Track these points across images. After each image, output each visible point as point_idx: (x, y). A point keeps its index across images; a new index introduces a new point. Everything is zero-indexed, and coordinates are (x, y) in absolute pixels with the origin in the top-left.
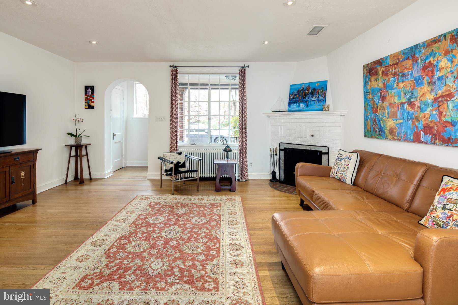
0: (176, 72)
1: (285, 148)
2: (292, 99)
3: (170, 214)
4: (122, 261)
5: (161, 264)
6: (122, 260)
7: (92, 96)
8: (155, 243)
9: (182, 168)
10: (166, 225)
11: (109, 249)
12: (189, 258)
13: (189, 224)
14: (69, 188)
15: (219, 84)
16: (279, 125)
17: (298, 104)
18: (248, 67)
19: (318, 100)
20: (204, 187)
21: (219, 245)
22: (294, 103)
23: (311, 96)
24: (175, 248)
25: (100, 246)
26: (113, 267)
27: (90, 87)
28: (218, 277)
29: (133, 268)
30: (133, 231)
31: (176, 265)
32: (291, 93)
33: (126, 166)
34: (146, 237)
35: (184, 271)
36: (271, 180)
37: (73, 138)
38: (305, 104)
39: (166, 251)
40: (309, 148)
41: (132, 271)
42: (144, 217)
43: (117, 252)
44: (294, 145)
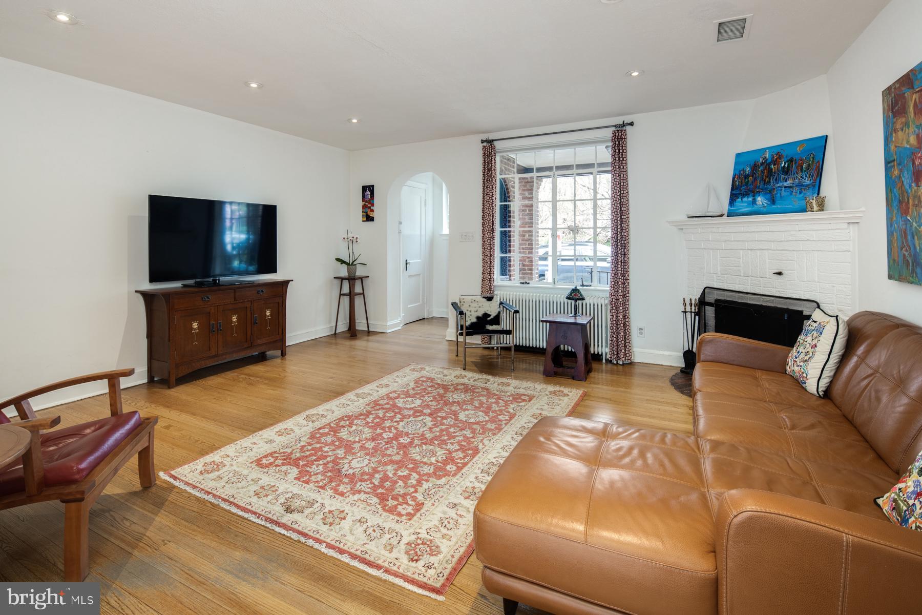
0: (490, 151)
1: (717, 301)
2: (738, 188)
3: (436, 398)
4: (323, 447)
5: (366, 462)
6: (324, 445)
7: (372, 201)
8: (381, 434)
9: (492, 325)
10: (417, 412)
11: (320, 429)
12: (408, 466)
13: (452, 418)
14: (340, 341)
15: (573, 165)
16: (703, 247)
17: (751, 199)
18: (632, 125)
19: (800, 185)
20: (533, 364)
21: (469, 462)
22: (744, 195)
23: (783, 176)
24: (403, 447)
25: (313, 422)
26: (307, 451)
27: (369, 186)
28: (426, 502)
29: (329, 459)
30: (365, 412)
31: (383, 469)
32: (737, 173)
33: (430, 317)
34: (375, 424)
35: (387, 481)
36: (683, 370)
37: (345, 266)
38: (768, 196)
39: (387, 449)
40: (773, 302)
41: (325, 461)
42: (396, 395)
43: (326, 434)
44: (736, 294)
